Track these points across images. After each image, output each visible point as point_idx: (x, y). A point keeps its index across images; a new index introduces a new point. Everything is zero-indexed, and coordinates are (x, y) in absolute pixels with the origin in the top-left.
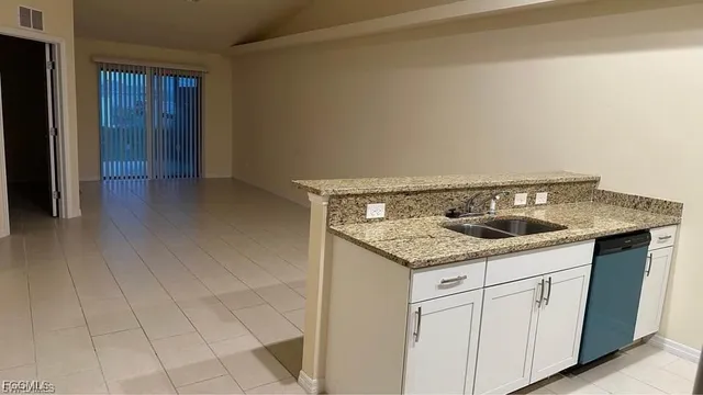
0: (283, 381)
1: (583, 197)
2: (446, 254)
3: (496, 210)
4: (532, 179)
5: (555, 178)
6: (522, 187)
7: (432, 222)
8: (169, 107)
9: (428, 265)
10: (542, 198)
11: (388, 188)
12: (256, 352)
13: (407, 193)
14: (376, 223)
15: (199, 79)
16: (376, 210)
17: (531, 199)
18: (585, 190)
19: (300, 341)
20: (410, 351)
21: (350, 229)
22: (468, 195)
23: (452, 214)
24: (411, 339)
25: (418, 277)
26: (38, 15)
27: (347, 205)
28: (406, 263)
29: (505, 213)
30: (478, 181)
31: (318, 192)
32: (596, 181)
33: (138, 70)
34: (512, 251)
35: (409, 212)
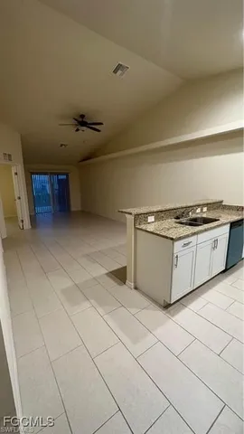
0: (119, 284)
1: (218, 208)
2: (185, 234)
3: (192, 215)
4: (201, 203)
5: (209, 202)
6: (199, 206)
7: (171, 222)
8: (56, 186)
9: (180, 238)
10: (205, 209)
11: (155, 210)
12: (107, 274)
13: (161, 211)
14: (152, 224)
15: (67, 175)
16: (151, 219)
17: (202, 210)
18: (218, 205)
19: (126, 267)
20: (174, 271)
21: (143, 227)
22: (182, 211)
23: (177, 218)
24: (174, 267)
25: (176, 243)
26: (10, 155)
27: (141, 218)
28: (172, 239)
29: (194, 216)
30: (184, 205)
31: (131, 214)
32: (222, 202)
33: (45, 174)
34: (206, 230)
35: (162, 218)
